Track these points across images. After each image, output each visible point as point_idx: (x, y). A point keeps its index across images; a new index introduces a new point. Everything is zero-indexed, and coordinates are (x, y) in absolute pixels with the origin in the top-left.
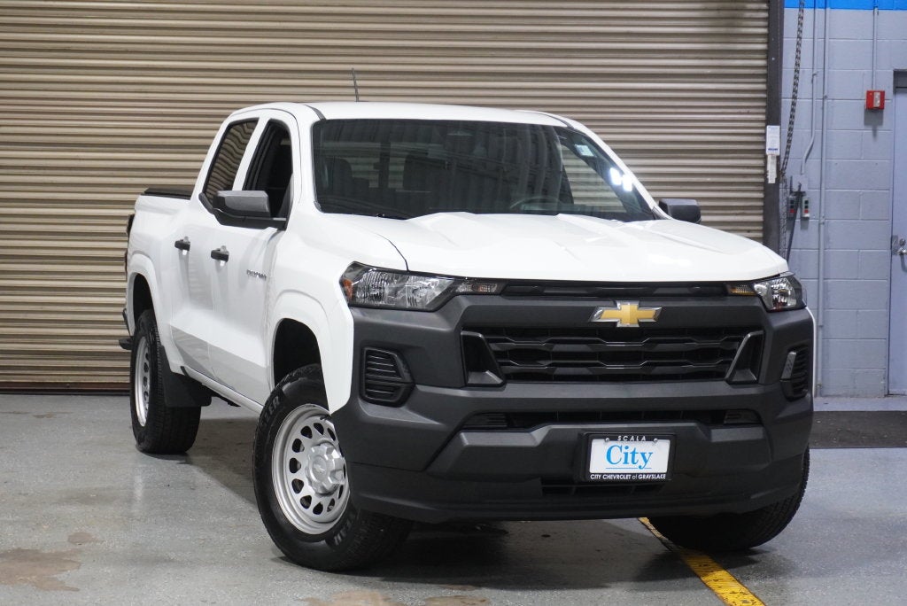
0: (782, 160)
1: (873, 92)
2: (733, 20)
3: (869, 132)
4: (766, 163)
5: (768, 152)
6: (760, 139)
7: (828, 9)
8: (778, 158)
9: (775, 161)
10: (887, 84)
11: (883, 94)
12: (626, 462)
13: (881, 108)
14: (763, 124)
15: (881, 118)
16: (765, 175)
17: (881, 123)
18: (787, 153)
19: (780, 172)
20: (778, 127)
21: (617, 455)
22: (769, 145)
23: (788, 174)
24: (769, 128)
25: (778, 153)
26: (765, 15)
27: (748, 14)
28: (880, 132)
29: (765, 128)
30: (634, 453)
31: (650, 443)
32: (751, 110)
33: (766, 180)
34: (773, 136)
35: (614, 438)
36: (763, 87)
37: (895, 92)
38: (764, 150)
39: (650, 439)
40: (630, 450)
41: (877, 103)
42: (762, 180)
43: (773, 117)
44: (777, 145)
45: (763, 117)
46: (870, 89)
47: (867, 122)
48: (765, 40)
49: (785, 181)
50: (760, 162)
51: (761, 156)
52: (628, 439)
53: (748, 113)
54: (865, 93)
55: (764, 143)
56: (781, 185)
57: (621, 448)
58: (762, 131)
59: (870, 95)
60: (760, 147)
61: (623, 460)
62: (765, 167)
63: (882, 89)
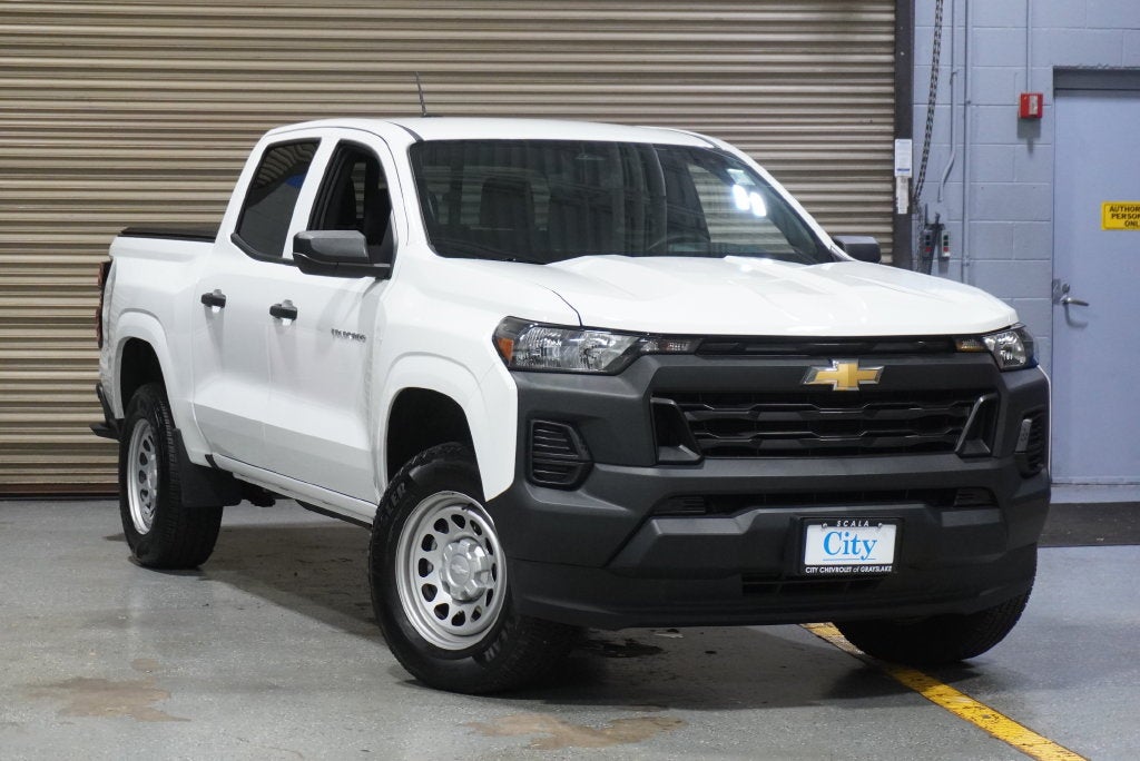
0: (915, 183)
1: (1028, 96)
3: (1023, 146)
4: (894, 187)
5: (897, 174)
6: (887, 156)
8: (911, 181)
9: (906, 184)
10: (1045, 84)
11: (1040, 97)
12: (846, 553)
13: (1038, 116)
14: (890, 138)
15: (1039, 128)
16: (893, 203)
17: (1038, 135)
18: (922, 174)
19: (913, 199)
20: (910, 141)
21: (836, 543)
22: (898, 165)
23: (922, 201)
24: (898, 142)
25: (909, 174)
28: (1038, 146)
29: (893, 142)
30: (855, 541)
31: (874, 529)
32: (875, 120)
33: (896, 209)
34: (904, 152)
35: (832, 524)
36: (890, 89)
37: (1055, 95)
38: (893, 171)
39: (873, 524)
40: (851, 537)
41: (1034, 110)
42: (890, 209)
43: (903, 129)
44: (909, 165)
45: (890, 128)
46: (1024, 92)
47: (1021, 134)
48: (891, 28)
49: (919, 211)
50: (888, 187)
51: (888, 178)
52: (849, 525)
53: (871, 123)
54: (1018, 96)
55: (892, 162)
56: (914, 215)
57: (840, 535)
58: (889, 146)
59: (1025, 100)
60: (887, 167)
61: (843, 550)
62: (893, 193)
63: (1040, 91)
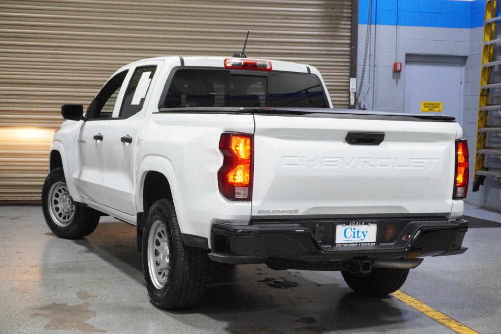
0: (357, 94)
1: (397, 63)
2: (335, 29)
3: (394, 81)
4: (350, 95)
5: (351, 90)
6: (347, 84)
7: (377, 25)
8: (355, 93)
9: (354, 94)
10: (402, 59)
11: (401, 64)
13: (400, 71)
14: (348, 78)
15: (400, 75)
16: (349, 101)
17: (400, 78)
18: (360, 91)
19: (356, 100)
20: (355, 79)
22: (351, 87)
23: (359, 100)
24: (351, 79)
25: (355, 91)
26: (349, 27)
27: (342, 26)
28: (399, 82)
29: (349, 79)
32: (343, 71)
33: (350, 103)
34: (353, 82)
36: (349, 60)
37: (406, 63)
38: (349, 90)
41: (399, 69)
42: (348, 103)
43: (353, 74)
44: (355, 87)
45: (348, 74)
46: (395, 62)
47: (394, 77)
48: (349, 38)
49: (358, 103)
50: (347, 95)
51: (347, 92)
53: (342, 72)
54: (393, 63)
55: (349, 86)
56: (356, 106)
58: (348, 81)
59: (395, 65)
60: (347, 88)
62: (349, 97)
63: (400, 62)
